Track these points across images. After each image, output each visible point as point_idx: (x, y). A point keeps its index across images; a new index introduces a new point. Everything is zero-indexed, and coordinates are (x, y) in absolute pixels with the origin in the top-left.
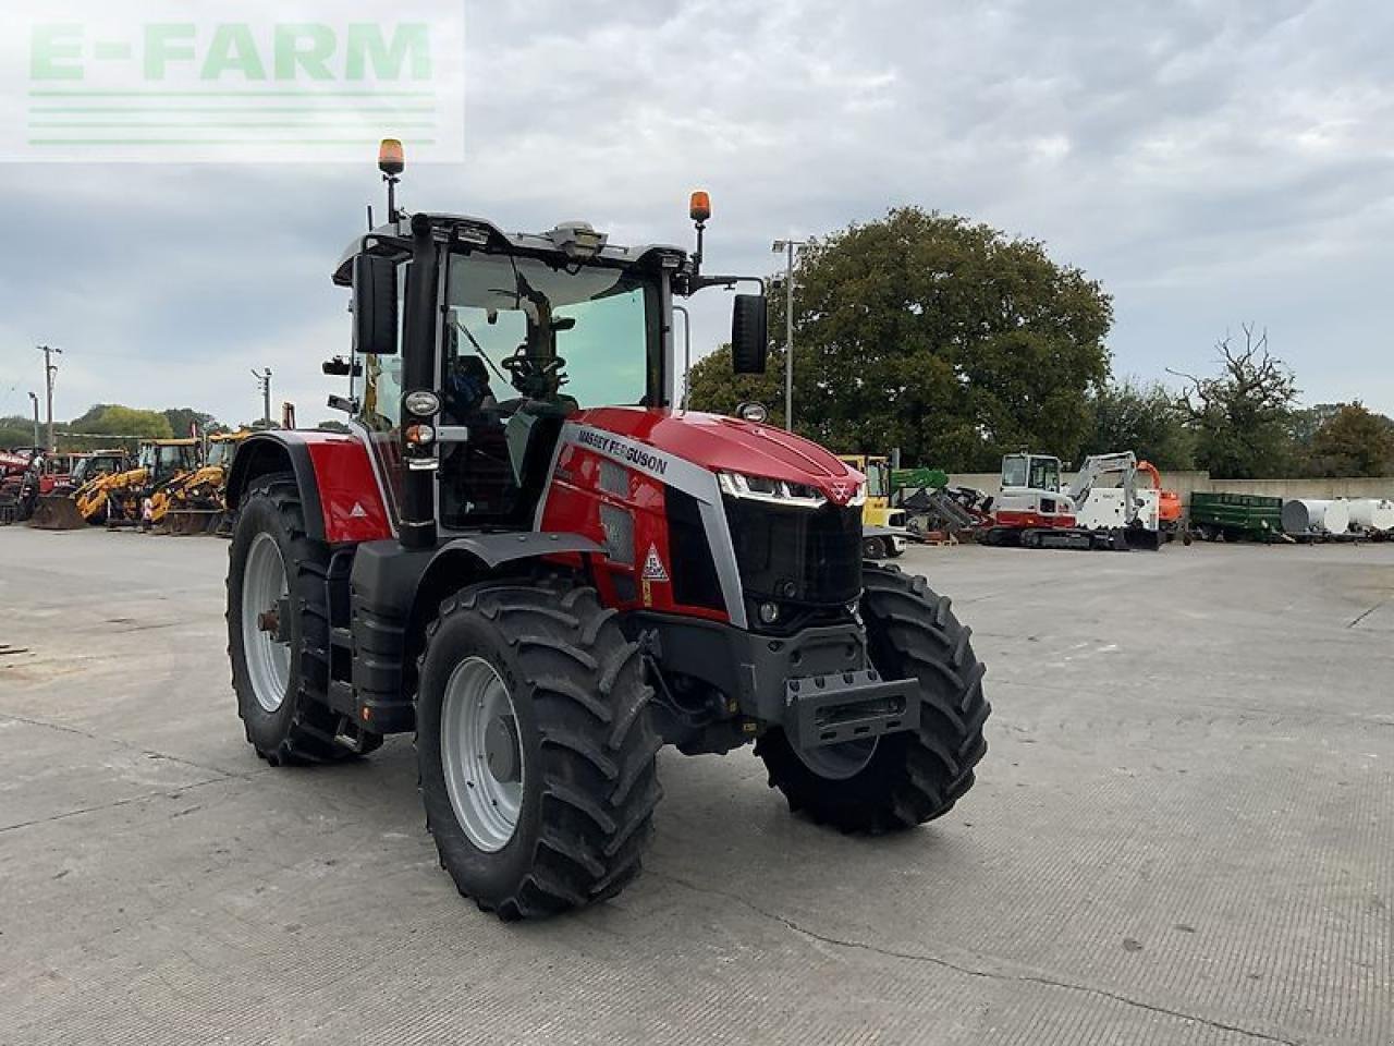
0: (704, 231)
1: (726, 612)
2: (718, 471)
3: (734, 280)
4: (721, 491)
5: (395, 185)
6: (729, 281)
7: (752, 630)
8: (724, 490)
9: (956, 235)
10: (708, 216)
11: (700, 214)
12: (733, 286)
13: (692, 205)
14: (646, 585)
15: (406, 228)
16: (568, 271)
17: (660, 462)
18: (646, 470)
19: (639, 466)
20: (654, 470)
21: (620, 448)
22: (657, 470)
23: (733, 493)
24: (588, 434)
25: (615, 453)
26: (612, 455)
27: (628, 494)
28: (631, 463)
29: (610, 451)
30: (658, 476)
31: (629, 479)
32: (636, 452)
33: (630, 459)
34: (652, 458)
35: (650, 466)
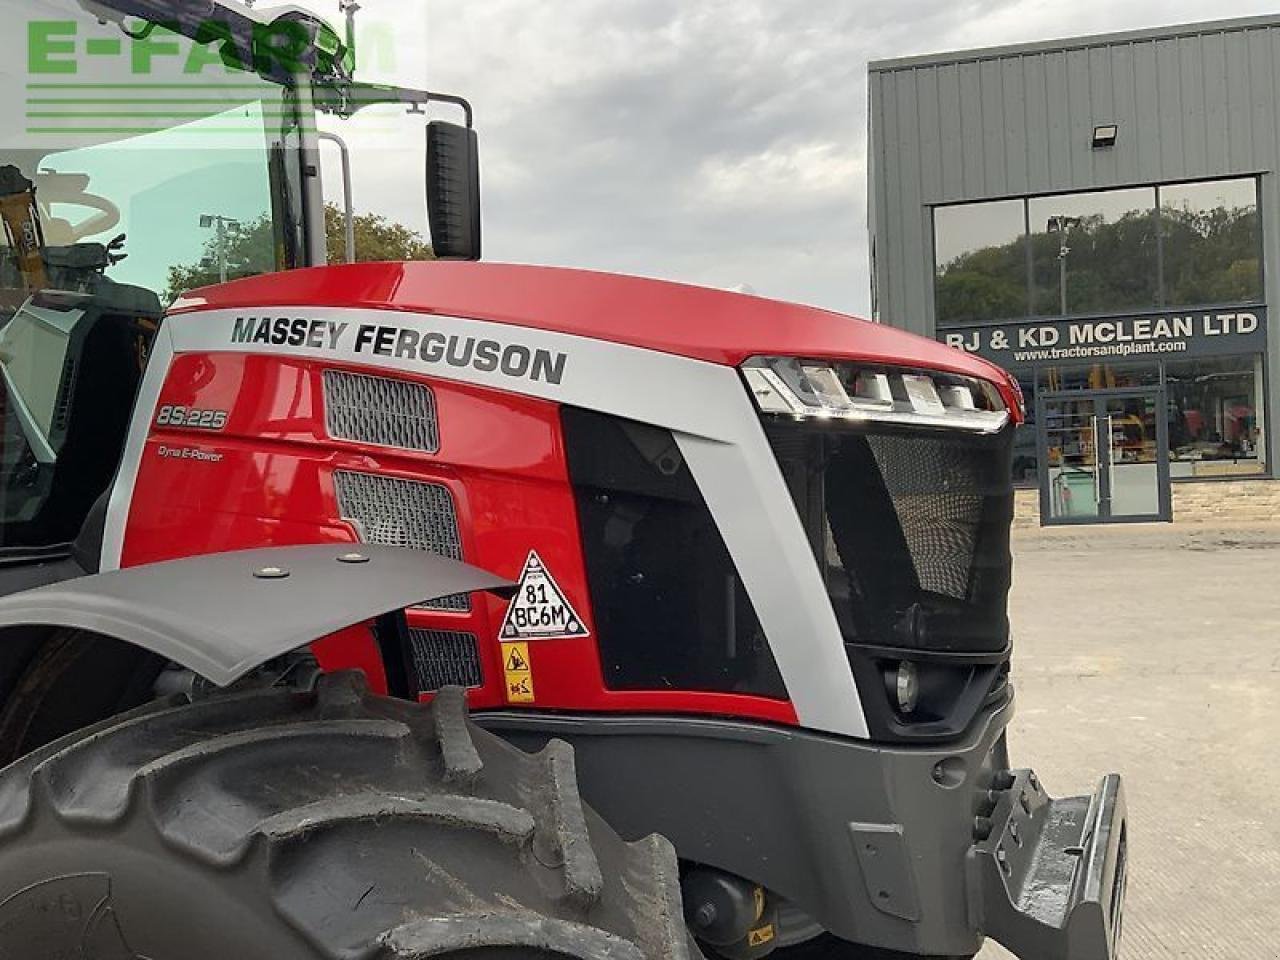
1: (787, 698)
2: (742, 360)
3: (423, 97)
6: (412, 98)
7: (880, 737)
8: (765, 404)
9: (375, 232)
14: (514, 652)
17: (543, 356)
18: (497, 380)
19: (469, 374)
20: (520, 372)
21: (395, 337)
22: (535, 376)
23: (800, 412)
24: (267, 322)
25: (377, 350)
26: (367, 356)
27: (435, 440)
28: (441, 369)
29: (358, 348)
30: (539, 388)
31: (432, 405)
32: (454, 339)
33: (435, 359)
34: (511, 350)
35: (507, 370)
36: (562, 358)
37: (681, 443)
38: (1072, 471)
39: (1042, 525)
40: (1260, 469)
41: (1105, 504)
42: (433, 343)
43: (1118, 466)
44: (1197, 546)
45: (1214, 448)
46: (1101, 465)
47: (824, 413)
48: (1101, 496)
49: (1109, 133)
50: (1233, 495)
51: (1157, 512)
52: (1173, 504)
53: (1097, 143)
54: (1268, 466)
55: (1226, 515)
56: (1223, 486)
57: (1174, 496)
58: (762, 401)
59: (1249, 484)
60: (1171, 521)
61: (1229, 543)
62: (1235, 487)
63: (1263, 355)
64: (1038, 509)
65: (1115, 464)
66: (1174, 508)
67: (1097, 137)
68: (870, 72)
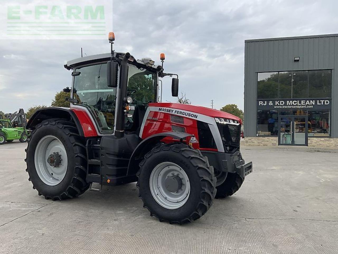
0: (163, 63)
1: (217, 149)
2: (215, 117)
3: (172, 75)
4: (216, 122)
5: (113, 44)
6: (171, 75)
7: (225, 152)
8: (217, 121)
10: (164, 59)
11: (163, 59)
12: (172, 76)
13: (161, 56)
14: (190, 144)
15: (115, 56)
16: (141, 70)
17: (195, 115)
18: (190, 117)
19: (187, 117)
20: (193, 117)
21: (179, 112)
22: (194, 117)
23: (220, 122)
24: (163, 109)
25: (177, 113)
26: (176, 114)
27: (183, 123)
28: (184, 116)
29: (175, 113)
30: (195, 118)
31: (183, 119)
32: (186, 113)
33: (184, 115)
34: (192, 114)
35: (191, 116)
36: (197, 116)
37: (208, 125)
38: (287, 133)
39: (278, 145)
40: (328, 135)
41: (293, 141)
42: (184, 113)
43: (296, 133)
44: (311, 151)
45: (320, 130)
46: (292, 132)
47: (222, 123)
48: (292, 139)
49: (298, 59)
50: (322, 141)
51: (305, 144)
52: (308, 142)
53: (295, 61)
54: (330, 135)
55: (320, 145)
56: (320, 139)
57: (309, 140)
58: (216, 121)
59: (326, 138)
60: (308, 146)
61: (318, 151)
62: (322, 139)
63: (331, 110)
64: (278, 141)
65: (296, 132)
66: (308, 143)
67: (295, 59)
68: (245, 42)
